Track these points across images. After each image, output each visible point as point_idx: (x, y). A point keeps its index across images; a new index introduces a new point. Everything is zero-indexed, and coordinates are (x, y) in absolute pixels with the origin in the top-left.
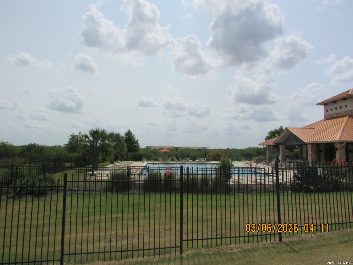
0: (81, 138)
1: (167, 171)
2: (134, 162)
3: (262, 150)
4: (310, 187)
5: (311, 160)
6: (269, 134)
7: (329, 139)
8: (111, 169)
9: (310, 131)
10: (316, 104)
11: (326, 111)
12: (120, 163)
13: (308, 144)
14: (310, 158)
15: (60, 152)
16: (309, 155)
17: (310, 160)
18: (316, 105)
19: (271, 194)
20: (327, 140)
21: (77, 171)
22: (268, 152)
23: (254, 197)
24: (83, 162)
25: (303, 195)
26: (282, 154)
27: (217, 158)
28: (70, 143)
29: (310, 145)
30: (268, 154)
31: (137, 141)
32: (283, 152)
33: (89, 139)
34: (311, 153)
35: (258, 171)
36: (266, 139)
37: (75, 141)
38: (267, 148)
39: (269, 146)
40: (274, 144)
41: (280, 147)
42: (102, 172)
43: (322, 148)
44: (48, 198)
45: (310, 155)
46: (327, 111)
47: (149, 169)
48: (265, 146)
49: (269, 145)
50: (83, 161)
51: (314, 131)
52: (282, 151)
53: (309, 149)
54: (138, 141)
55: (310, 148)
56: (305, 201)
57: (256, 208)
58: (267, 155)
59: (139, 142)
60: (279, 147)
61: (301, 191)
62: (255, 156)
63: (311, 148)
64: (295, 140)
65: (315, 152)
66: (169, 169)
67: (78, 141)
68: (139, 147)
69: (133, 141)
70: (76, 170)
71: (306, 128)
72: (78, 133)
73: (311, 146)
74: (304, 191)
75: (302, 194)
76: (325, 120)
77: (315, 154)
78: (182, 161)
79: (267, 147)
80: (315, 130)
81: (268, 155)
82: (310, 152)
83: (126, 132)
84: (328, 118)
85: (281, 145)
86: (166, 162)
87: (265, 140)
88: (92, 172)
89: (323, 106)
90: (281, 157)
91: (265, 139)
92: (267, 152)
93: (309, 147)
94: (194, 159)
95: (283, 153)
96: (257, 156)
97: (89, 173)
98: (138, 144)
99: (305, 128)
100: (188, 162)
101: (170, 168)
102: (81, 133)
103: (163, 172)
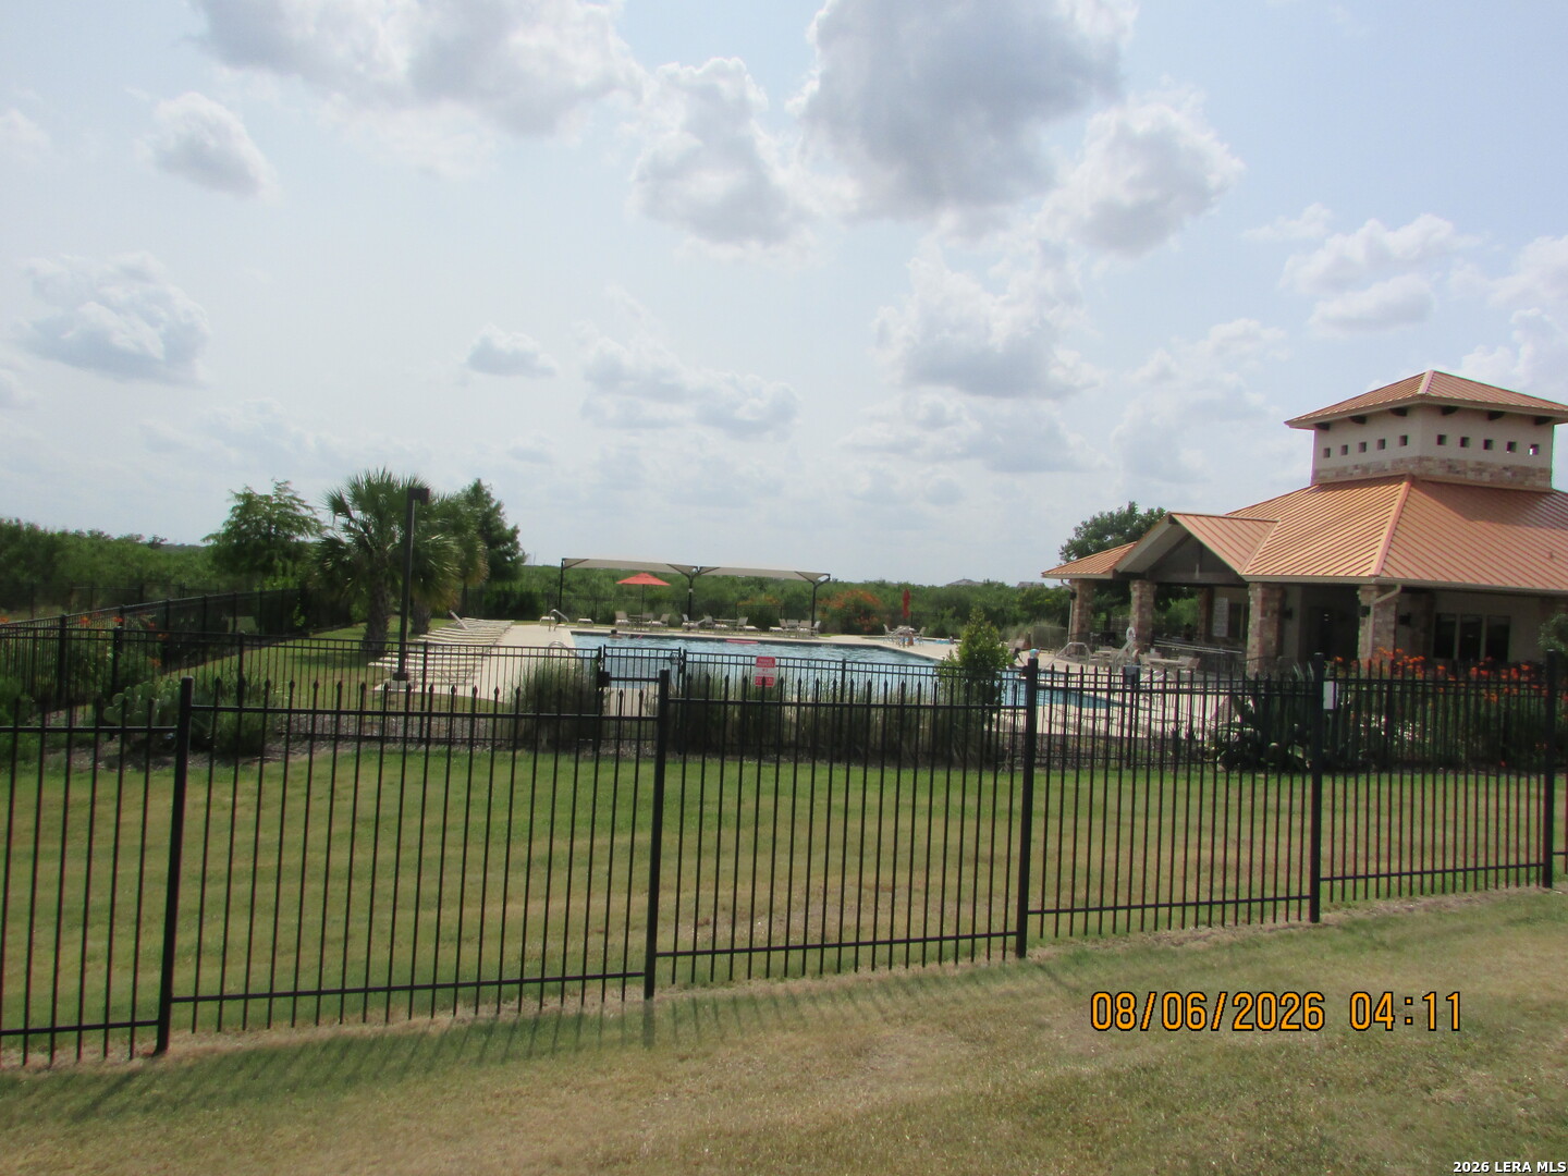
0: (283, 509)
1: (760, 670)
2: (512, 624)
3: (1048, 597)
4: (1292, 751)
5: (1257, 646)
6: (1077, 534)
7: (1340, 569)
8: (459, 654)
9: (1261, 533)
10: (1287, 423)
11: (1322, 452)
12: (462, 628)
13: (1251, 585)
14: (1253, 641)
15: (137, 564)
16: (1250, 626)
17: (1254, 647)
18: (1288, 427)
19: (1155, 773)
20: (1331, 574)
21: (293, 657)
22: (1081, 607)
23: (1099, 782)
24: (303, 618)
25: (1266, 780)
26: (1137, 619)
27: (857, 623)
28: (234, 530)
29: (1259, 590)
30: (1080, 614)
31: (515, 531)
32: (1144, 609)
33: (348, 515)
34: (1260, 618)
35: (1046, 681)
36: (1067, 552)
37: (258, 522)
38: (1078, 592)
39: (1086, 582)
40: (1109, 576)
41: (1132, 590)
42: (438, 665)
43: (1295, 602)
44: (273, 767)
45: (1254, 626)
46: (1327, 452)
47: (688, 659)
48: (1066, 582)
49: (1085, 577)
50: (302, 612)
51: (1273, 534)
52: (1141, 606)
53: (1252, 603)
54: (518, 531)
55: (1260, 600)
56: (1285, 802)
57: (1130, 821)
58: (1076, 618)
59: (520, 538)
60: (1129, 588)
61: (1261, 767)
62: (1015, 622)
63: (1264, 600)
64: (1198, 566)
65: (1276, 616)
66: (768, 662)
67: (271, 522)
68: (522, 559)
69: (496, 533)
70: (290, 651)
71: (1240, 516)
72: (273, 485)
73: (1263, 593)
74: (1272, 764)
75: (1262, 776)
76: (1317, 490)
77: (1276, 624)
78: (713, 629)
79: (1077, 587)
80: (1276, 529)
81: (1079, 620)
82: (1255, 617)
83: (463, 491)
84: (1327, 484)
85: (1138, 581)
86: (646, 631)
87: (1061, 554)
88: (397, 666)
89: (1311, 433)
90: (1133, 631)
91: (1061, 551)
92: (1076, 606)
93: (1255, 598)
94: (763, 621)
95: (1142, 616)
96: (1028, 621)
97: (379, 667)
98: (516, 546)
99: (1234, 516)
100: (742, 636)
101: (773, 660)
102: (288, 485)
103: (736, 674)
